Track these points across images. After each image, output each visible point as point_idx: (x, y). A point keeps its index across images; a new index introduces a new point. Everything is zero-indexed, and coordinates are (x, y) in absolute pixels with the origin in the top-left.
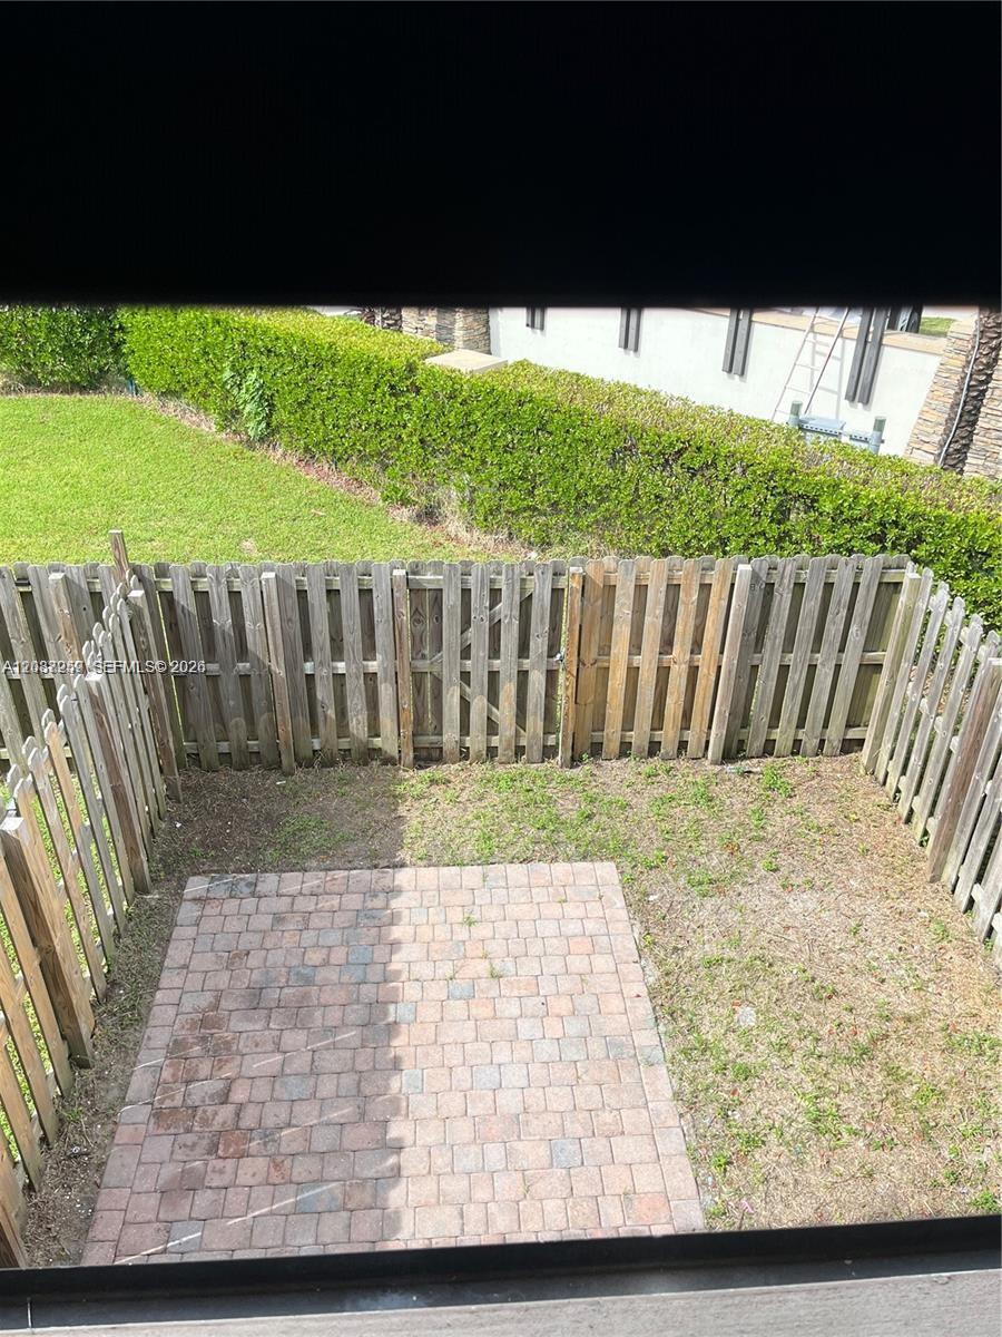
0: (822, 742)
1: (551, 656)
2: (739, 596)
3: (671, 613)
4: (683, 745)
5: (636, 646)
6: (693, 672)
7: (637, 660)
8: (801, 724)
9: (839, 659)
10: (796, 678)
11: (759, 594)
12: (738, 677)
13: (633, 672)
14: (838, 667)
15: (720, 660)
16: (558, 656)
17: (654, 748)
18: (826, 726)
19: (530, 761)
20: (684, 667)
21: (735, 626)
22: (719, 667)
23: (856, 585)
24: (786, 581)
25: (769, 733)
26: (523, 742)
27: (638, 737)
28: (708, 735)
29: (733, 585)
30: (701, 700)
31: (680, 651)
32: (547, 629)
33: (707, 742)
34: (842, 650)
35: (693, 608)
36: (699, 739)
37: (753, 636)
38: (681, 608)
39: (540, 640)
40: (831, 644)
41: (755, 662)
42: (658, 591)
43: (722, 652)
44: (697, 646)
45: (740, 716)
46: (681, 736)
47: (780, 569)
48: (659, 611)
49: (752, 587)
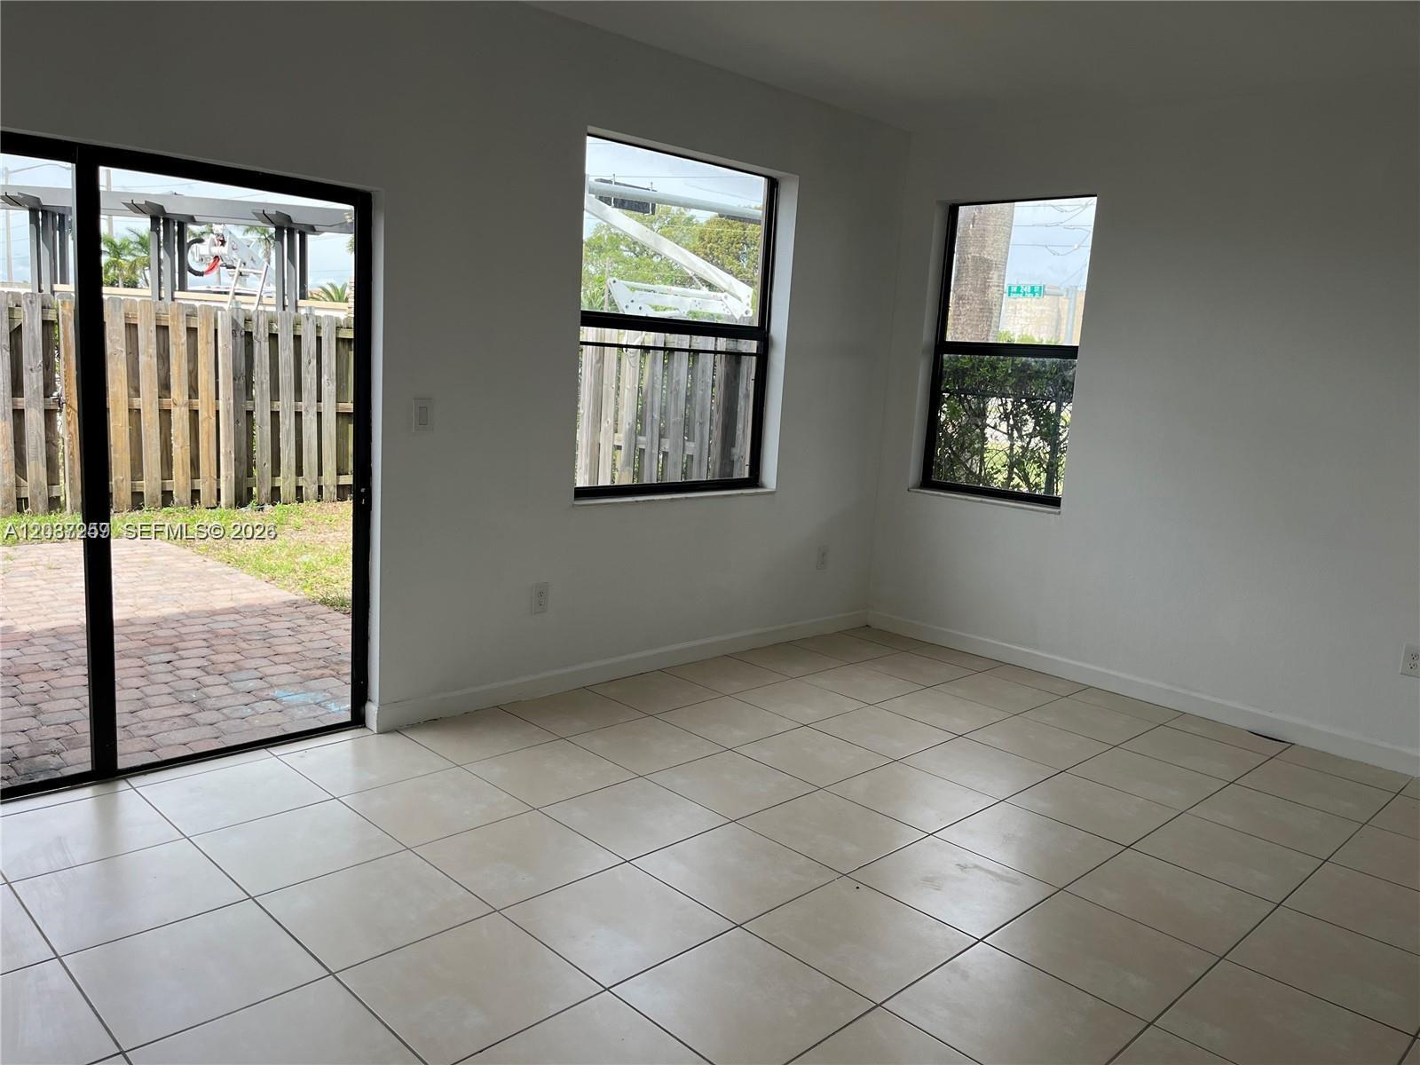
0: (320, 488)
1: (46, 396)
2: (223, 337)
3: (164, 356)
4: (195, 494)
5: (135, 390)
6: (194, 414)
7: (137, 403)
8: (299, 472)
9: (319, 407)
10: (287, 424)
11: (241, 341)
12: (237, 422)
13: (135, 413)
14: (319, 414)
15: (217, 405)
16: (55, 394)
17: (167, 498)
18: (320, 473)
19: (34, 514)
20: (185, 410)
21: (225, 365)
22: (217, 412)
23: (319, 339)
24: (261, 330)
25: (273, 481)
26: (26, 493)
27: (150, 484)
28: (218, 484)
29: (216, 331)
30: (206, 445)
31: (179, 392)
32: (40, 361)
33: (219, 491)
34: (319, 400)
35: (184, 349)
36: (211, 487)
37: (242, 381)
38: (172, 350)
39: (34, 375)
40: (310, 392)
41: (250, 408)
42: (148, 330)
43: (217, 398)
44: (193, 391)
45: (245, 463)
46: (192, 484)
47: (255, 318)
48: (153, 350)
49: (234, 333)
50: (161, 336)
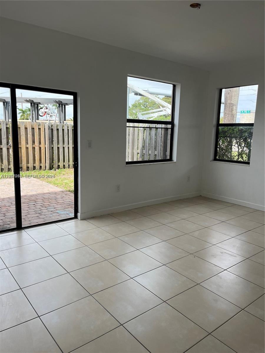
0: (69, 165)
1: (7, 145)
2: (46, 130)
3: (33, 135)
4: (41, 167)
5: (27, 143)
6: (40, 148)
7: (27, 146)
8: (64, 161)
9: (68, 146)
10: (61, 150)
11: (50, 131)
12: (50, 150)
13: (27, 148)
14: (68, 148)
15: (45, 146)
16: (9, 144)
17: (34, 168)
18: (69, 162)
19: (5, 172)
20: (38, 147)
21: (47, 136)
22: (45, 148)
23: (68, 130)
24: (55, 128)
25: (58, 164)
26: (3, 167)
27: (31, 165)
28: (46, 164)
29: (45, 129)
30: (43, 155)
31: (37, 143)
32: (6, 137)
33: (46, 166)
34: (68, 144)
35: (38, 133)
36: (44, 165)
37: (51, 140)
38: (35, 133)
39: (4, 140)
40: (66, 142)
41: (53, 146)
42: (30, 129)
43: (45, 144)
44: (40, 143)
45: (52, 159)
46: (40, 165)
47: (53, 125)
48: (31, 134)
49: (49, 129)
50: (33, 130)
